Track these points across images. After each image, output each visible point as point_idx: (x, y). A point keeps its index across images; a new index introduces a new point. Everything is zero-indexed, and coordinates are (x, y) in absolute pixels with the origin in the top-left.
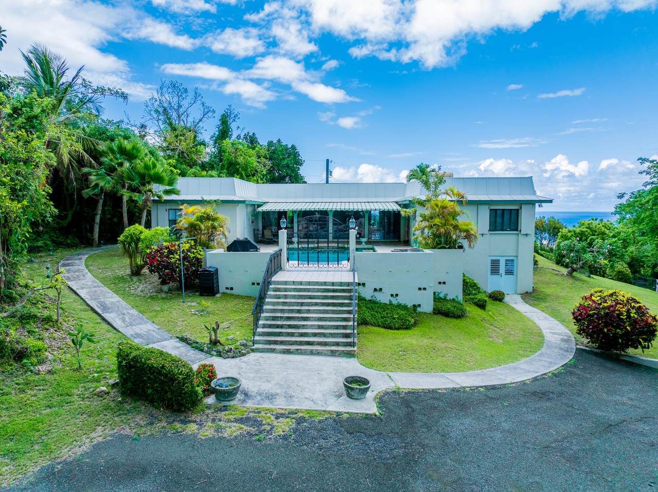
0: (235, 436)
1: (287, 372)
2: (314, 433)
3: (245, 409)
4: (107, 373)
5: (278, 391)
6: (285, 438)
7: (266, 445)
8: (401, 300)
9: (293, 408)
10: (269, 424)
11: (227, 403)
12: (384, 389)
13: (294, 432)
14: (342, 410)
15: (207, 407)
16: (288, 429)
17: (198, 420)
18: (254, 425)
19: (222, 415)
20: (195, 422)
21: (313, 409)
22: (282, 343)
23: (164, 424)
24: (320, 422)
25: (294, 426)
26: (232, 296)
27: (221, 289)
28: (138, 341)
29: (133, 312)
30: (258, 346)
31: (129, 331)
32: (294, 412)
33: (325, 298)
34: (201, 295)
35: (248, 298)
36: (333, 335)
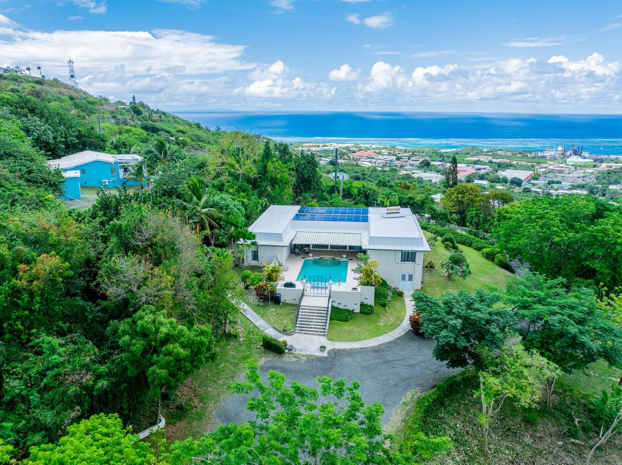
0: (294, 361)
1: (305, 341)
2: (311, 361)
3: (295, 354)
5: (303, 348)
7: (301, 364)
8: (348, 308)
10: (301, 358)
11: (291, 351)
12: (330, 348)
13: (307, 361)
14: (319, 355)
15: (286, 352)
18: (298, 358)
19: (290, 355)
20: (284, 357)
21: (312, 354)
22: (304, 330)
23: (277, 357)
24: (313, 358)
25: (307, 359)
26: (286, 304)
27: (282, 301)
28: (261, 328)
29: (255, 314)
30: (297, 331)
31: (257, 324)
32: (307, 355)
33: (319, 313)
34: (275, 304)
35: (292, 305)
36: (320, 328)
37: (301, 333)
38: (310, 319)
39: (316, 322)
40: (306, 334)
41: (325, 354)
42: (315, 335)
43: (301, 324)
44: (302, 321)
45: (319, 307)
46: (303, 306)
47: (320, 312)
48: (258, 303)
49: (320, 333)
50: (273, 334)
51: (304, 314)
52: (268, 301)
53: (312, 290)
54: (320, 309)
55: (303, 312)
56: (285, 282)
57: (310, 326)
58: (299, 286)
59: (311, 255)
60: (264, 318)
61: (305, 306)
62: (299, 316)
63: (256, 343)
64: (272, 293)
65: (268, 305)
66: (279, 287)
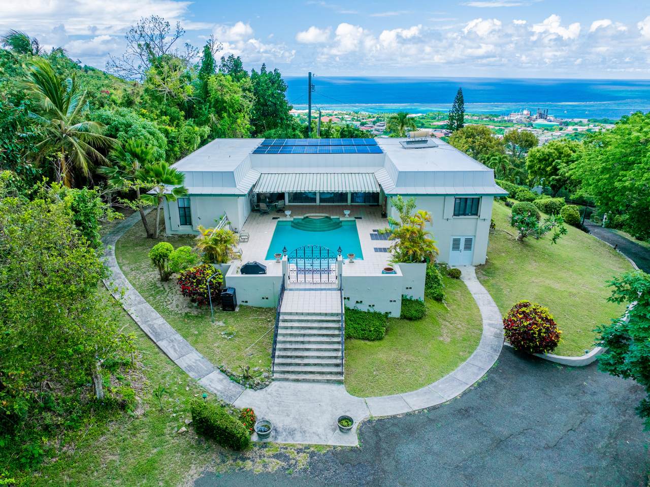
0: (276, 471)
1: (299, 404)
2: (321, 465)
3: (278, 446)
4: (181, 413)
5: (296, 426)
6: (305, 470)
7: (294, 478)
8: (377, 309)
9: (307, 443)
10: (294, 459)
11: (265, 440)
12: (362, 419)
13: (310, 466)
14: (337, 444)
15: (254, 445)
16: (306, 463)
17: (251, 457)
18: (284, 460)
19: (264, 451)
20: (249, 458)
21: (319, 444)
22: (293, 372)
23: (231, 462)
24: (324, 455)
25: (309, 460)
26: (248, 310)
27: (239, 302)
28: (192, 375)
29: (178, 337)
30: (276, 376)
31: (183, 363)
32: (308, 447)
33: (321, 328)
34: (224, 310)
35: (260, 310)
36: (328, 365)
37: (287, 380)
38: (303, 342)
39: (318, 350)
40: (297, 381)
41: (352, 440)
42: (318, 381)
43: (283, 357)
44: (285, 349)
45: (320, 314)
46: (285, 314)
47: (325, 325)
48: (188, 310)
49: (329, 377)
50: (219, 387)
51: (289, 331)
52: (209, 304)
53: (301, 277)
54: (323, 318)
55: (286, 328)
56: (244, 263)
57: (306, 361)
58: (274, 269)
59: (288, 213)
60: (200, 346)
61: (291, 314)
62: (280, 338)
63: (176, 419)
64: (216, 288)
65: (207, 313)
66: (232, 273)
